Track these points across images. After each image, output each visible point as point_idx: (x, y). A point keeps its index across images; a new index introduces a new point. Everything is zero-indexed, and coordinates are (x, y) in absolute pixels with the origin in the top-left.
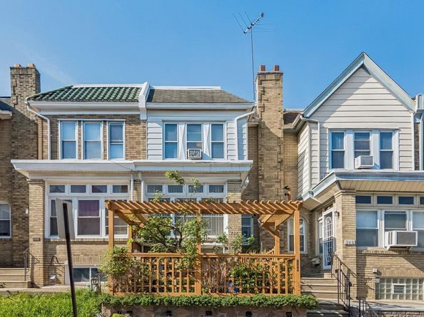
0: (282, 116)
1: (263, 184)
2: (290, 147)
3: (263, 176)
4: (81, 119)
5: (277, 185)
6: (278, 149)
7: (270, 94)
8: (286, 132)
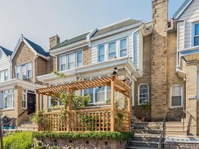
0: (166, 23)
1: (154, 67)
2: (172, 41)
3: (154, 63)
4: (67, 54)
5: (162, 67)
6: (164, 44)
7: (159, 12)
8: (169, 33)
